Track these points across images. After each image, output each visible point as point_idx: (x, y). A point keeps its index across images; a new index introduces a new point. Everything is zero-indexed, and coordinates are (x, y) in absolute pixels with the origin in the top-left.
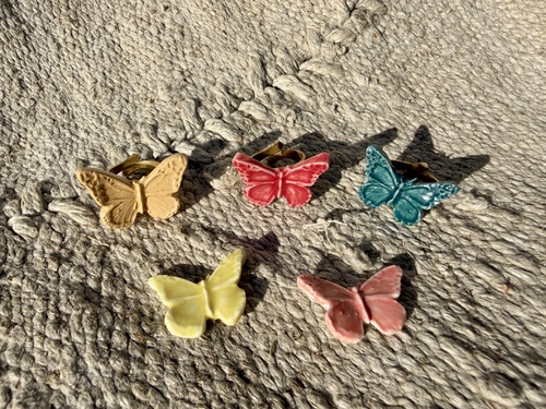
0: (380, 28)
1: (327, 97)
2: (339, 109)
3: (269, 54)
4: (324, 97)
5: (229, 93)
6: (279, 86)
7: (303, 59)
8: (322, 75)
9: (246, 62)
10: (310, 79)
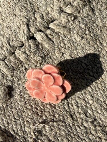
0: (92, 6)
1: (60, 47)
2: (64, 55)
3: (33, 18)
4: (58, 47)
5: (9, 44)
6: (37, 38)
7: (51, 21)
8: (59, 32)
9: (20, 23)
10: (53, 36)
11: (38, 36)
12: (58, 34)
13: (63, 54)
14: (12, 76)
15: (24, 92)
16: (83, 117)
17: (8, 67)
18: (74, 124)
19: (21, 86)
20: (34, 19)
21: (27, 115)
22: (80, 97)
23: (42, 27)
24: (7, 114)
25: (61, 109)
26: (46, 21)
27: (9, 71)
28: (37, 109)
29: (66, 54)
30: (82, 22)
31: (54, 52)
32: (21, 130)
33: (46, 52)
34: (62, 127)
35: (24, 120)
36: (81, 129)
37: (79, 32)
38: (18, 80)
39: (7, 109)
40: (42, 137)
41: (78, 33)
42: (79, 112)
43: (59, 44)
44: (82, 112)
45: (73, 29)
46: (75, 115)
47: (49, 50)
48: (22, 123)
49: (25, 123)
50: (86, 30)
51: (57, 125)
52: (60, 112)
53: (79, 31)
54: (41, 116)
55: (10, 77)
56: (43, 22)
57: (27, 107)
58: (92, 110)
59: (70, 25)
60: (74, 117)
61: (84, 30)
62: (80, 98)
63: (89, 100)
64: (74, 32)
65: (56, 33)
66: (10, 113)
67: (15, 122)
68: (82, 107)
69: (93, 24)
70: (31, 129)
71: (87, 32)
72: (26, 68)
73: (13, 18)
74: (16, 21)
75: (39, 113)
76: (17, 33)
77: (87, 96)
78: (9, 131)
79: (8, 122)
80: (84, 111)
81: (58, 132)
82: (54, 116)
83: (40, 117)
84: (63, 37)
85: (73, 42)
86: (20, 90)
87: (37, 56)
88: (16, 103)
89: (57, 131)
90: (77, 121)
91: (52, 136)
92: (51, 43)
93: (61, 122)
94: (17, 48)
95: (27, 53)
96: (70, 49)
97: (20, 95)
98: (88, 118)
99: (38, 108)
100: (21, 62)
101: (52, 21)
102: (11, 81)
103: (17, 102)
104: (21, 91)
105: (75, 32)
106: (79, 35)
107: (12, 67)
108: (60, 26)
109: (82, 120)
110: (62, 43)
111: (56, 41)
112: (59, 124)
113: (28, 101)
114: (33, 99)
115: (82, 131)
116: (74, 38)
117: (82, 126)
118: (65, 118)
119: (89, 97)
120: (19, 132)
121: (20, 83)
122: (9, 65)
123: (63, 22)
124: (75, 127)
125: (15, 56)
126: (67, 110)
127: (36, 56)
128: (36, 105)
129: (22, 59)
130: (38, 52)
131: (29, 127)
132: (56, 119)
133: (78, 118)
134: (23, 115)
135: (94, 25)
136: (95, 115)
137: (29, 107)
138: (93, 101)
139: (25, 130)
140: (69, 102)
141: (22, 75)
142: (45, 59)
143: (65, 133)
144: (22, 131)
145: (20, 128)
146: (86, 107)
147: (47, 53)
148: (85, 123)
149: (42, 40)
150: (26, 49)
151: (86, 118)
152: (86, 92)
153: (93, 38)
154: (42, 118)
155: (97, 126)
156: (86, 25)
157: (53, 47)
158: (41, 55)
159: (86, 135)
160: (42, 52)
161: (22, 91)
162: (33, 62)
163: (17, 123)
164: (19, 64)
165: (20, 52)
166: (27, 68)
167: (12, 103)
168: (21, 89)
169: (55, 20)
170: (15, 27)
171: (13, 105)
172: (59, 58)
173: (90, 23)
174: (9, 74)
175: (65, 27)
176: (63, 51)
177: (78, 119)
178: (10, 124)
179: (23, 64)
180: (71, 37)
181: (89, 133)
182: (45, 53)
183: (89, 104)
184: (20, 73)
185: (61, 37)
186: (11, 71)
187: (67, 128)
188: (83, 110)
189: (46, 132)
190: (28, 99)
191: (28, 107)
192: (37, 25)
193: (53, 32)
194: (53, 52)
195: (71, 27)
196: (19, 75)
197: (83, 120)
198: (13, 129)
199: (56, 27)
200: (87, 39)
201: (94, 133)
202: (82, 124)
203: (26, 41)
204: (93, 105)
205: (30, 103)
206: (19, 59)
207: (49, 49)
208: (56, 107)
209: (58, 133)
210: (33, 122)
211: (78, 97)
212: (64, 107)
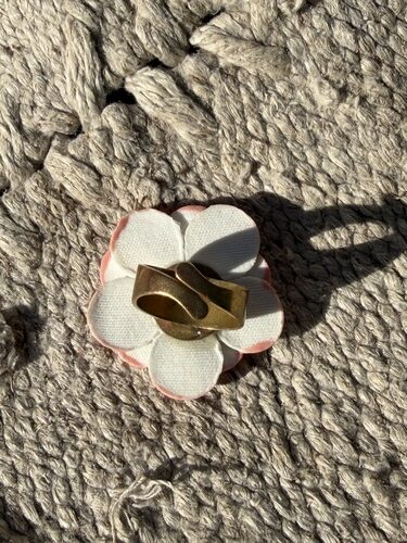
1: (240, 136)
2: (261, 171)
3: (118, 4)
4: (233, 135)
5: (19, 127)
6: (138, 97)
7: (202, 16)
8: (237, 68)
9: (61, 31)
10: (208, 84)
11: (145, 87)
12: (230, 74)
13: (255, 166)
14: (35, 266)
15: (84, 337)
16: (341, 449)
17: (13, 227)
18: (298, 481)
19: (69, 310)
20: (123, 8)
21: (94, 439)
22: (330, 359)
23: (160, 47)
24: (9, 435)
25: (243, 411)
26: (180, 19)
27: (19, 245)
28: (140, 413)
29: (268, 168)
30: (340, 16)
31: (217, 159)
32: (70, 506)
33: (180, 156)
34: (244, 496)
35: (81, 458)
36: (329, 505)
37: (330, 64)
38: (57, 282)
39: (12, 411)
40: (160, 537)
41: (323, 70)
42: (322, 428)
43: (238, 120)
44: (337, 429)
45: (299, 52)
46: (306, 442)
47: (195, 150)
48: (72, 474)
49: (84, 474)
50: (358, 55)
51: (225, 487)
52: (237, 426)
53: (327, 61)
54: (155, 446)
55: (25, 270)
56: (163, 24)
57: (94, 404)
58: (383, 421)
59: (287, 32)
60: (302, 450)
61: (349, 56)
62: (328, 363)
63: (369, 375)
64: (303, 65)
65: (221, 71)
66: (22, 428)
67: (44, 467)
68: (337, 407)
69: (395, 24)
70: (110, 499)
71: (366, 65)
72: (93, 231)
73: (33, 8)
74: (46, 22)
75: (148, 430)
76: (53, 73)
77: (361, 356)
78: (18, 506)
79: (13, 466)
80: (345, 423)
81: (228, 516)
82: (212, 444)
83: (152, 449)
84: (253, 88)
85: (302, 112)
86: (65, 326)
87: (140, 178)
88: (50, 384)
89: (224, 513)
90: (313, 470)
91: (202, 534)
92: (200, 116)
93: (242, 472)
94: (55, 143)
95: (97, 163)
96: (289, 145)
97: (67, 352)
98: (362, 457)
99: (145, 410)
100: (72, 205)
101: (207, 19)
102: (27, 288)
103: (52, 378)
104: (70, 332)
105: (308, 65)
106: (327, 78)
107: (32, 228)
108: (239, 38)
109: (338, 463)
110: (249, 118)
111: (225, 109)
112: (231, 481)
113: (100, 378)
114: (123, 369)
115: (333, 516)
116: (307, 95)
117: (333, 493)
118: (260, 456)
119: (371, 362)
120: (61, 511)
121: (69, 296)
122: (20, 218)
123: (255, 21)
124: (304, 495)
125: (46, 178)
126: (272, 419)
127: (133, 176)
128: (135, 392)
129: (76, 192)
130: (142, 160)
131: (101, 493)
132: (222, 456)
133: (318, 454)
134: (76, 438)
135: (396, 33)
136: (397, 443)
137: (104, 404)
138: (388, 380)
139: (84, 503)
140: (281, 380)
141: (75, 261)
142: (175, 191)
143: (257, 523)
144: (72, 508)
145: (62, 496)
146: (357, 404)
147: (184, 162)
148: (347, 480)
149: (160, 104)
150: (91, 146)
151: (355, 455)
152: (358, 338)
153: (391, 91)
154: (158, 453)
155: (402, 495)
156: (358, 33)
157: (212, 134)
158: (158, 174)
159: (352, 534)
160: (160, 158)
161: (77, 331)
162: (123, 203)
163: (52, 472)
164: (63, 214)
165: (66, 160)
166: (98, 233)
167: (34, 383)
168: (70, 325)
169: (219, 14)
170: (40, 49)
171: (34, 393)
172: (240, 183)
173: (377, 22)
174: (19, 256)
175: (261, 43)
176: (257, 151)
177: (318, 462)
178: (21, 479)
179: (79, 213)
180: (291, 87)
181: (364, 526)
182: (174, 165)
183: (368, 390)
184: (68, 254)
185: (248, 89)
186: (28, 243)
187: (269, 500)
188: (342, 419)
189: (176, 515)
190: (99, 370)
191: (99, 405)
192: (136, 37)
193: (211, 67)
194: (211, 156)
195: (292, 45)
196: (64, 261)
197: (341, 464)
198: (33, 499)
199: (221, 43)
200: (363, 99)
201: (386, 526)
202: (336, 481)
203: (92, 113)
204: (388, 396)
205: (110, 386)
206: (61, 194)
207: (192, 144)
208: (224, 405)
209: (227, 523)
210: (119, 470)
211: (322, 360)
212: (256, 402)
